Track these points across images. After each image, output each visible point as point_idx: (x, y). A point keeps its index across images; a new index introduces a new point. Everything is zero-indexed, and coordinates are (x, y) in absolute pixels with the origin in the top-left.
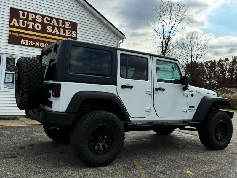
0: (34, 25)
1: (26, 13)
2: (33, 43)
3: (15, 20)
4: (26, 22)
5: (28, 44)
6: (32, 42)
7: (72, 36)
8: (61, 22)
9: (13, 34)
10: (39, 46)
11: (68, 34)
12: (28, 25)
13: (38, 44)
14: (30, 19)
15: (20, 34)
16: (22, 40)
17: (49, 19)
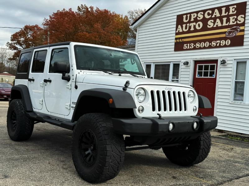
0: (195, 25)
1: (189, 15)
2: (194, 46)
3: (180, 26)
4: (188, 25)
5: (189, 47)
6: (193, 44)
7: (238, 22)
8: (224, 9)
9: (178, 40)
10: (199, 47)
11: (233, 21)
12: (190, 27)
13: (199, 45)
14: (192, 20)
15: (183, 40)
16: (185, 45)
17: (210, 12)
